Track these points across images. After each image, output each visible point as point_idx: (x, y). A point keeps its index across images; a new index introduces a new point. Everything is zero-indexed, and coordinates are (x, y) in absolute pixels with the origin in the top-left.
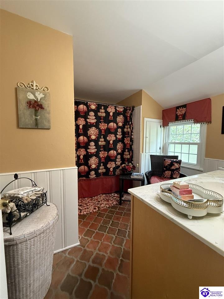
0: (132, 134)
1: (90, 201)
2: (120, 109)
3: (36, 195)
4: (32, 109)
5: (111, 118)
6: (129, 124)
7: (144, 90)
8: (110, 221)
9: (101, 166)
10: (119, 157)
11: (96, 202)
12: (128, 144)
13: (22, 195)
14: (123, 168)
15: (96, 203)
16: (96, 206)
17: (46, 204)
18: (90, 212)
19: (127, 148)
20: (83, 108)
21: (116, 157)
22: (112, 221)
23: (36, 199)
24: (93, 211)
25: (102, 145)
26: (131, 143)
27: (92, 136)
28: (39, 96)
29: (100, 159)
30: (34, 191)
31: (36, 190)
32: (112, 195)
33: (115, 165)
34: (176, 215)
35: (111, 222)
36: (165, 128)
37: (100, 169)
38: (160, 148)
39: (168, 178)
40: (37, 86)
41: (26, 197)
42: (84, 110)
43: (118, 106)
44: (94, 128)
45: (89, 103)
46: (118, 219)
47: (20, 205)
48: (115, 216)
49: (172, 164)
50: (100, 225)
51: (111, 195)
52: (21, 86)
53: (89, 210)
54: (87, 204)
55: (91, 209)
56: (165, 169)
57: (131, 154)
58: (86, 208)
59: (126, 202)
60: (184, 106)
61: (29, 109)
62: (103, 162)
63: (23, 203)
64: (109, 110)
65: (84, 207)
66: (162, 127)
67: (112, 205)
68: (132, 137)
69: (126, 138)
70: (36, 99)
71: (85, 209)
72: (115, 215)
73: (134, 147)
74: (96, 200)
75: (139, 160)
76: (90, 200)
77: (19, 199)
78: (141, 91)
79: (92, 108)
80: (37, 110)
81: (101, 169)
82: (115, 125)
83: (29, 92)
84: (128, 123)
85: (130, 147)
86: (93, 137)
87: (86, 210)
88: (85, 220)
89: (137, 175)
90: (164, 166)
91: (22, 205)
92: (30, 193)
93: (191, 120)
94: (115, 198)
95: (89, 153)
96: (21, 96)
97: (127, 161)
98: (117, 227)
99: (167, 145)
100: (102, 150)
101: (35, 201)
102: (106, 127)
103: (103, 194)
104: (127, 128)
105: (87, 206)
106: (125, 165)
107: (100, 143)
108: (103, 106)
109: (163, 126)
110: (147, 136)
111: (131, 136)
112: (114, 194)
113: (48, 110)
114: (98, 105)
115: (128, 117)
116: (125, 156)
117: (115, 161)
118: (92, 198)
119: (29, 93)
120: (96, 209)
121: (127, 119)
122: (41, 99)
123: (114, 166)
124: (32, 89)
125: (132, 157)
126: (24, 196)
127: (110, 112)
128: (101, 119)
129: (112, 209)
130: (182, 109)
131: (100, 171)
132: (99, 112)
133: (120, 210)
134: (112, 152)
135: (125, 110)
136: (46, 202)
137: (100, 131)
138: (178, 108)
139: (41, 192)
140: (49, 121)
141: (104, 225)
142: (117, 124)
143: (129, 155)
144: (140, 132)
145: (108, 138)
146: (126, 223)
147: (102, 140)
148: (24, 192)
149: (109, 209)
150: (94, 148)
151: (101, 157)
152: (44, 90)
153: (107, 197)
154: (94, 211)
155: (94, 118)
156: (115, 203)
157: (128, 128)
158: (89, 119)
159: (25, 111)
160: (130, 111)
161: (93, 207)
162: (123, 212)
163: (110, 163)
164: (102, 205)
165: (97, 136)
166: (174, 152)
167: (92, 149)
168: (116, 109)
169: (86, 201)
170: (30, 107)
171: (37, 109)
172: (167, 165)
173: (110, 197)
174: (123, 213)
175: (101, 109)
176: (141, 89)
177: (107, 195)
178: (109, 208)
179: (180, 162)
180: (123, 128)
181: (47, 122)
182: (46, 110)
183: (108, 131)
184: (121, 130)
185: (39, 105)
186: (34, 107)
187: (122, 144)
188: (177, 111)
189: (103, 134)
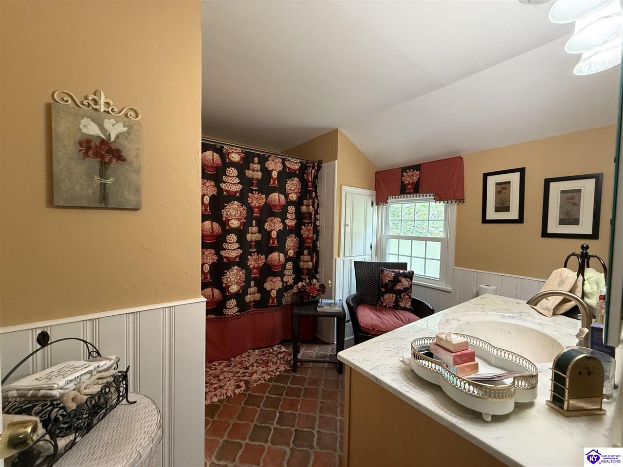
0: (318, 216)
1: (225, 369)
2: (294, 165)
3: (101, 381)
4: (92, 159)
5: (274, 183)
6: (311, 198)
7: (341, 130)
8: (275, 413)
9: (250, 287)
10: (290, 265)
11: (239, 370)
12: (310, 238)
13: (61, 388)
14: (300, 291)
15: (239, 372)
16: (241, 381)
17: (125, 400)
18: (227, 396)
19: (308, 248)
20: (211, 158)
21: (284, 267)
22: (280, 413)
23: (100, 394)
24: (234, 393)
25: (253, 240)
26: (315, 235)
27: (233, 221)
28: (114, 129)
29: (248, 271)
30: (95, 373)
31: (100, 369)
32: (275, 349)
33: (281, 284)
34: (460, 416)
35: (278, 414)
36: (381, 207)
37: (247, 295)
38: (371, 247)
39: (390, 307)
40: (108, 104)
41: (73, 394)
42: (213, 163)
43: (289, 159)
44: (236, 202)
45: (225, 147)
46: (292, 405)
47: (56, 420)
48: (284, 399)
49: (396, 280)
50: (252, 425)
51: (271, 350)
52: (63, 99)
53: (224, 391)
54: (218, 376)
55: (230, 388)
56: (383, 290)
57: (314, 260)
58: (216, 386)
59: (306, 365)
60: (417, 167)
61: (84, 158)
62: (255, 279)
63: (65, 410)
64: (270, 165)
65: (212, 384)
66: (374, 204)
67: (278, 373)
68: (318, 223)
69: (305, 226)
70: (105, 136)
71: (215, 389)
72: (284, 396)
73: (321, 244)
74: (239, 366)
75: (332, 271)
76: (224, 366)
77: (52, 401)
78: (335, 132)
79: (233, 160)
80: (106, 163)
81: (251, 294)
82: (282, 197)
83: (85, 118)
84: (308, 195)
85: (313, 246)
86: (234, 224)
87: (218, 392)
88: (216, 418)
89: (330, 305)
90: (382, 283)
91: (61, 418)
92: (84, 378)
93: (430, 195)
94: (282, 355)
95: (225, 260)
96: (62, 126)
97: (307, 274)
98: (293, 427)
99: (385, 240)
100: (254, 252)
101: (96, 398)
102: (262, 202)
103: (254, 349)
104: (308, 206)
105: (220, 380)
106: (304, 283)
107: (249, 237)
108: (258, 156)
109: (378, 204)
110: (347, 223)
111: (315, 222)
112: (280, 348)
113: (135, 164)
114: (247, 153)
115: (309, 181)
116: (302, 263)
117: (282, 275)
118: (229, 360)
119: (85, 121)
120: (241, 387)
121: (307, 186)
122: (117, 137)
123: (279, 285)
124: (93, 110)
125: (316, 265)
126: (67, 391)
127: (273, 170)
128: (252, 184)
129: (277, 384)
130: (412, 173)
131: (248, 298)
132: (249, 169)
133: (294, 385)
134: (277, 257)
135: (304, 168)
136: (126, 396)
137: (250, 210)
138: (405, 169)
139: (112, 372)
140: (137, 191)
141: (263, 425)
142: (286, 196)
143: (311, 261)
144: (333, 213)
145: (267, 226)
146: (310, 414)
147: (255, 229)
148: (66, 379)
149: (271, 384)
150: (235, 247)
151: (251, 266)
152: (126, 115)
153: (263, 355)
154: (237, 393)
155: (237, 180)
156: (282, 368)
157: (310, 206)
158: (225, 182)
159: (73, 164)
160: (313, 171)
161: (232, 382)
162: (301, 387)
163: (271, 281)
164: (255, 376)
165: (244, 220)
166: (398, 255)
167: (232, 249)
168: (284, 165)
169: (216, 369)
170: (86, 155)
171: (107, 160)
172: (387, 281)
173: (271, 355)
174: (301, 389)
175: (253, 163)
176: (336, 127)
177: (263, 351)
178: (270, 380)
179: (410, 275)
180: (298, 204)
181: (132, 192)
182: (131, 164)
183: (268, 211)
184: (294, 208)
185: (113, 150)
186: (97, 154)
187: (296, 237)
188: (403, 176)
189: (255, 217)
